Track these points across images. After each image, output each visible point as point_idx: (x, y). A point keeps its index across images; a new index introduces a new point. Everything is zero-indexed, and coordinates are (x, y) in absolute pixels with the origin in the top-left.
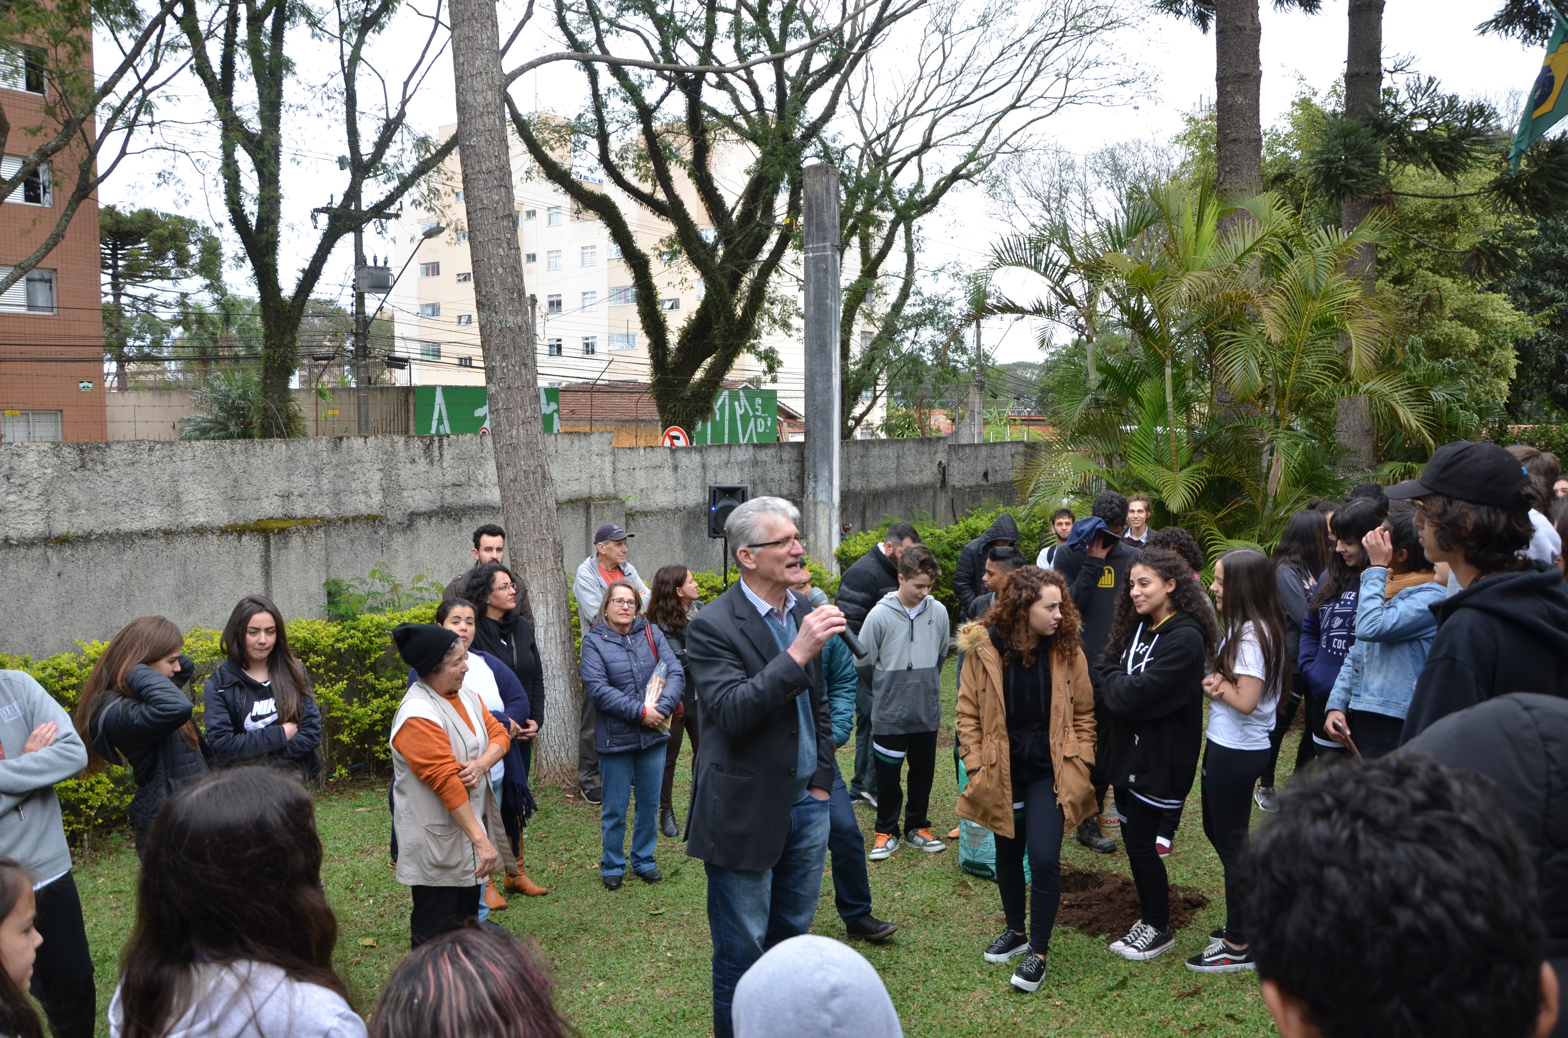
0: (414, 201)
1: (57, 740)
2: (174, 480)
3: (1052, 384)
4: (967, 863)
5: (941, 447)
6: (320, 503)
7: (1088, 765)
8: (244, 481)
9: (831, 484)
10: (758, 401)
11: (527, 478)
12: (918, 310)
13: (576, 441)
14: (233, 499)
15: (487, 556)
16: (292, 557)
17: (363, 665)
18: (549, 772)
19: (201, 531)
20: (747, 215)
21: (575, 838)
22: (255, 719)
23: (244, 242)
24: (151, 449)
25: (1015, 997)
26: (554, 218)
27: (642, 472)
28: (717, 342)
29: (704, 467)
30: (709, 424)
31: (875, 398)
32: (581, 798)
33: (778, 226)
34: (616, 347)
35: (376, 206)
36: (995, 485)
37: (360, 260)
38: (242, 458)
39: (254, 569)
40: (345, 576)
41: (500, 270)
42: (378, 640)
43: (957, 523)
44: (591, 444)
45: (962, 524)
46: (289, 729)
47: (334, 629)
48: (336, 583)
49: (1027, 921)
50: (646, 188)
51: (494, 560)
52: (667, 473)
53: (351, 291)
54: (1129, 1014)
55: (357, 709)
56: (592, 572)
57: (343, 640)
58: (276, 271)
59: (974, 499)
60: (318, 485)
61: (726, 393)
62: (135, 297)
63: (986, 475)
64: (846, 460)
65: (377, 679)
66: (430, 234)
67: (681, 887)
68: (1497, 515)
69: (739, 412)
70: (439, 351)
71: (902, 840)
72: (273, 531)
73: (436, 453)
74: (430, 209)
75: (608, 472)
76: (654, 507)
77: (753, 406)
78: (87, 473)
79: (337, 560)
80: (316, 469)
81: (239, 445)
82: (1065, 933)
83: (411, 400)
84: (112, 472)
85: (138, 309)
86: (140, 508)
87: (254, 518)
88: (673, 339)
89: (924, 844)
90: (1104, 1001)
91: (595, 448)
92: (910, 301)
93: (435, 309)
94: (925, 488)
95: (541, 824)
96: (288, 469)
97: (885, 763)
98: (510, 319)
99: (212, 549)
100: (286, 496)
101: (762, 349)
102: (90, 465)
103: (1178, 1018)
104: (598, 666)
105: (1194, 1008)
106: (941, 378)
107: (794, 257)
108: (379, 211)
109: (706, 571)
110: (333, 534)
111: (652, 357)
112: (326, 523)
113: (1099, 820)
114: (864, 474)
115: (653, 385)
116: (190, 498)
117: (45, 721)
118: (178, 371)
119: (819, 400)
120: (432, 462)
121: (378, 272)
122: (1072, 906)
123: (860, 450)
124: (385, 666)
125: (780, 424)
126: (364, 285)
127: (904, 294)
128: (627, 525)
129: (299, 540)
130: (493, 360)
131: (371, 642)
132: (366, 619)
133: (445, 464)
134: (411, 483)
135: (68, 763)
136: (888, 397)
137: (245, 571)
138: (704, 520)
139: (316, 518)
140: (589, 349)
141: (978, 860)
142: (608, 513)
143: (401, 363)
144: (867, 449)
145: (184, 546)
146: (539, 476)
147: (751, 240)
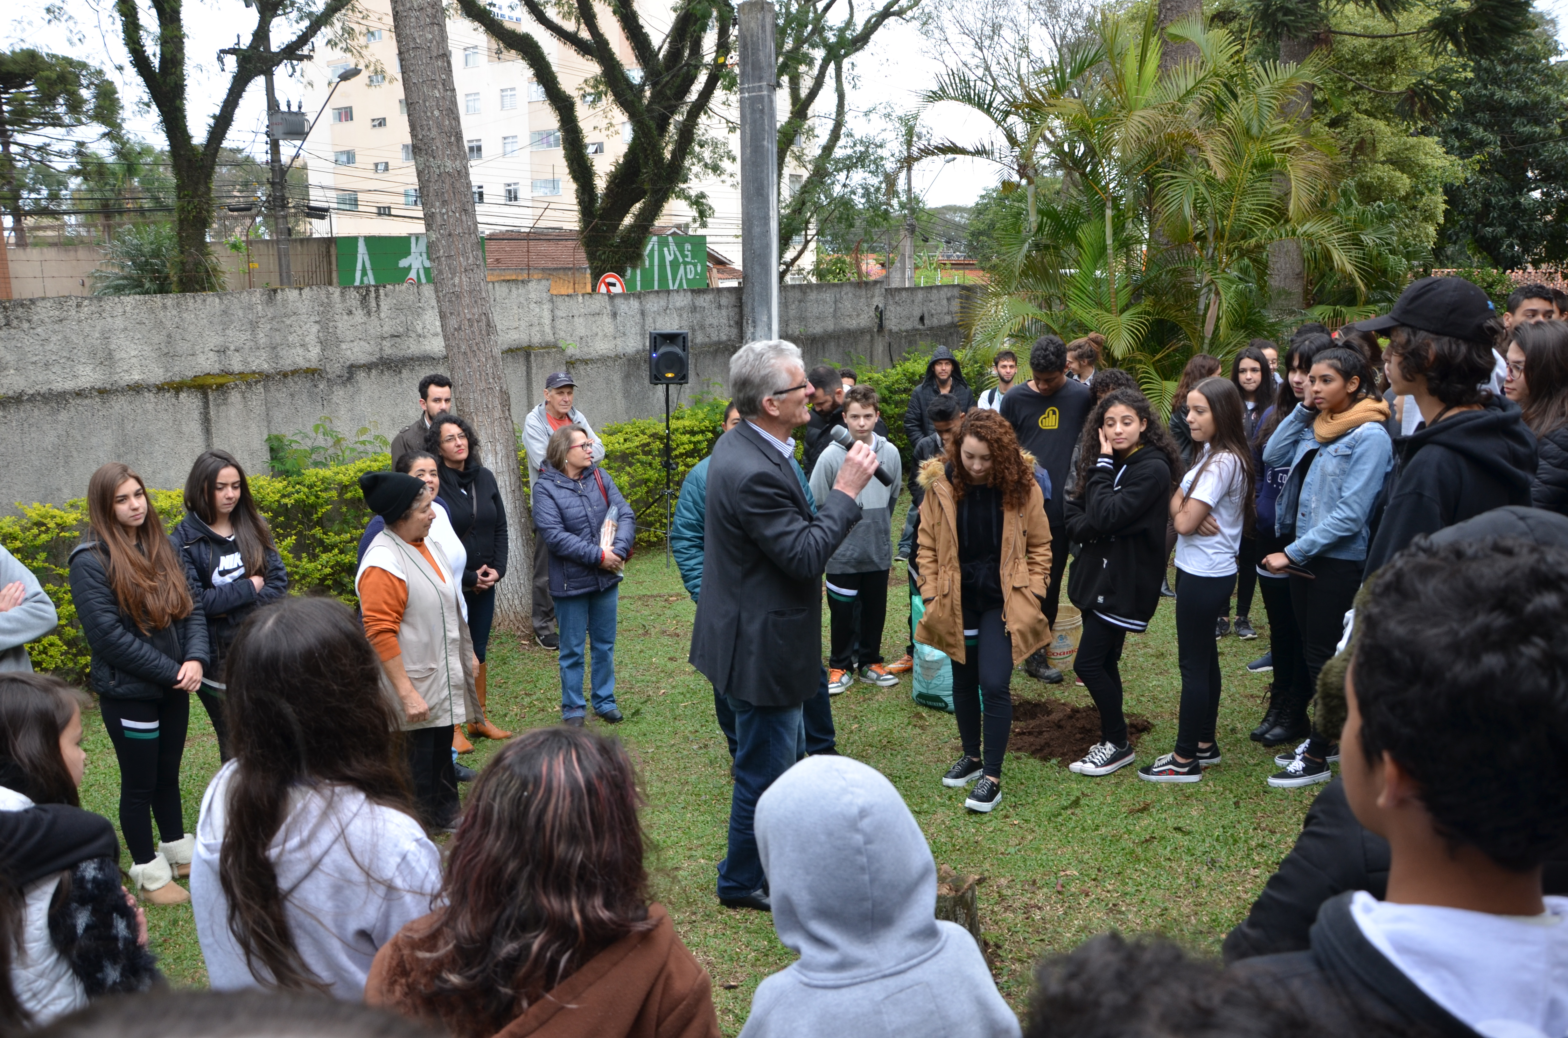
0: (329, 42)
1: (26, 599)
2: (105, 337)
3: (982, 227)
4: (920, 695)
5: (878, 291)
6: (257, 357)
7: (1038, 597)
8: (178, 337)
9: (770, 329)
10: (688, 246)
11: (471, 326)
12: (849, 151)
13: (514, 290)
14: (167, 355)
15: (436, 408)
16: (232, 413)
17: (311, 520)
18: (504, 620)
19: (136, 389)
20: (674, 54)
21: (534, 682)
22: (223, 573)
23: (148, 86)
24: (78, 306)
25: (974, 818)
26: (470, 59)
27: (581, 320)
28: (646, 187)
29: (643, 313)
30: (638, 272)
31: (807, 242)
32: (536, 644)
33: (706, 65)
34: (539, 193)
35: (288, 46)
36: (931, 329)
37: (273, 105)
38: (174, 312)
39: (194, 427)
40: (288, 432)
41: (436, 113)
42: (324, 495)
43: (894, 367)
44: (529, 292)
45: (899, 368)
46: (257, 581)
47: (279, 485)
48: (279, 439)
49: (982, 748)
50: (570, 26)
51: (443, 411)
52: (606, 320)
53: (265, 138)
54: (1084, 830)
55: (306, 564)
56: (540, 420)
57: (289, 496)
58: (184, 117)
59: (911, 343)
60: (254, 339)
61: (655, 239)
62: (26, 146)
63: (922, 319)
64: (784, 305)
65: (325, 533)
66: (346, 76)
67: (643, 726)
68: (1458, 346)
69: (669, 258)
70: (356, 200)
71: (856, 676)
72: (210, 387)
73: (373, 304)
74: (347, 50)
75: (547, 321)
76: (594, 355)
77: (682, 251)
78: (13, 331)
79: (278, 415)
80: (251, 322)
81: (170, 300)
82: (1018, 758)
83: (333, 251)
84: (39, 330)
85: (31, 159)
86: (72, 367)
87: (191, 374)
88: (601, 184)
89: (878, 679)
90: (1060, 819)
91: (533, 296)
92: (842, 142)
93: (350, 157)
94: (862, 332)
95: (499, 670)
96: (222, 323)
97: (837, 601)
98: (449, 163)
99: (150, 407)
100: (222, 351)
101: (693, 193)
102: (15, 323)
103: (1130, 832)
104: (554, 513)
105: (1144, 823)
106: (871, 222)
107: (724, 98)
108: (292, 52)
109: (647, 418)
110: (272, 388)
111: (580, 203)
112: (264, 378)
113: (1046, 652)
114: (802, 319)
115: (581, 232)
116: (123, 355)
117: (11, 580)
118: (79, 225)
119: (757, 244)
120: (369, 313)
121: (293, 118)
122: (1024, 733)
123: (798, 294)
124: (332, 521)
125: (710, 270)
126: (279, 131)
127: (835, 135)
128: (568, 373)
129: (238, 396)
130: (433, 206)
131: (317, 497)
132: (311, 474)
133: (382, 315)
134: (349, 335)
135: (40, 622)
136: (818, 241)
137: (185, 429)
138: (645, 367)
139: (254, 372)
140: (512, 196)
141: (932, 692)
142: (548, 362)
143: (320, 213)
144: (805, 293)
145: (120, 405)
146: (483, 324)
147: (679, 80)
